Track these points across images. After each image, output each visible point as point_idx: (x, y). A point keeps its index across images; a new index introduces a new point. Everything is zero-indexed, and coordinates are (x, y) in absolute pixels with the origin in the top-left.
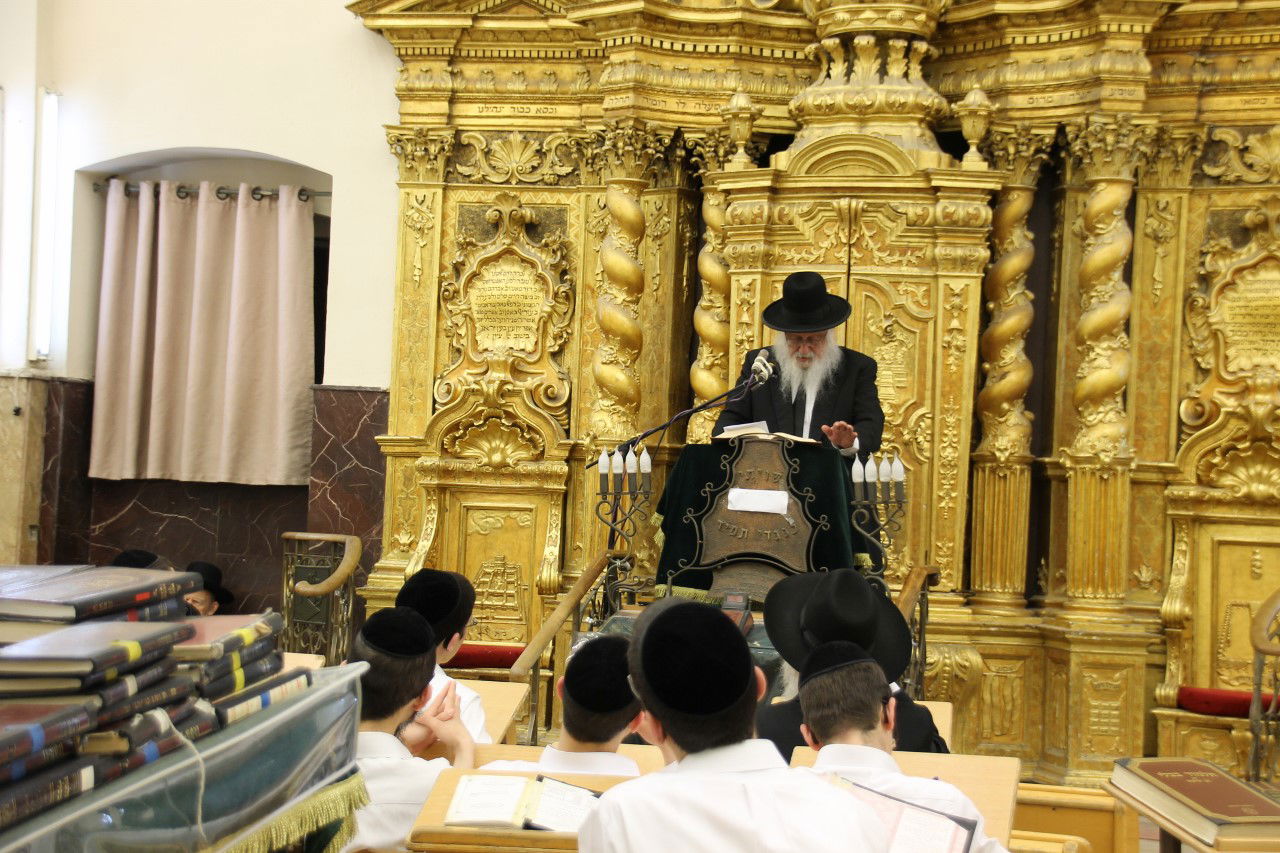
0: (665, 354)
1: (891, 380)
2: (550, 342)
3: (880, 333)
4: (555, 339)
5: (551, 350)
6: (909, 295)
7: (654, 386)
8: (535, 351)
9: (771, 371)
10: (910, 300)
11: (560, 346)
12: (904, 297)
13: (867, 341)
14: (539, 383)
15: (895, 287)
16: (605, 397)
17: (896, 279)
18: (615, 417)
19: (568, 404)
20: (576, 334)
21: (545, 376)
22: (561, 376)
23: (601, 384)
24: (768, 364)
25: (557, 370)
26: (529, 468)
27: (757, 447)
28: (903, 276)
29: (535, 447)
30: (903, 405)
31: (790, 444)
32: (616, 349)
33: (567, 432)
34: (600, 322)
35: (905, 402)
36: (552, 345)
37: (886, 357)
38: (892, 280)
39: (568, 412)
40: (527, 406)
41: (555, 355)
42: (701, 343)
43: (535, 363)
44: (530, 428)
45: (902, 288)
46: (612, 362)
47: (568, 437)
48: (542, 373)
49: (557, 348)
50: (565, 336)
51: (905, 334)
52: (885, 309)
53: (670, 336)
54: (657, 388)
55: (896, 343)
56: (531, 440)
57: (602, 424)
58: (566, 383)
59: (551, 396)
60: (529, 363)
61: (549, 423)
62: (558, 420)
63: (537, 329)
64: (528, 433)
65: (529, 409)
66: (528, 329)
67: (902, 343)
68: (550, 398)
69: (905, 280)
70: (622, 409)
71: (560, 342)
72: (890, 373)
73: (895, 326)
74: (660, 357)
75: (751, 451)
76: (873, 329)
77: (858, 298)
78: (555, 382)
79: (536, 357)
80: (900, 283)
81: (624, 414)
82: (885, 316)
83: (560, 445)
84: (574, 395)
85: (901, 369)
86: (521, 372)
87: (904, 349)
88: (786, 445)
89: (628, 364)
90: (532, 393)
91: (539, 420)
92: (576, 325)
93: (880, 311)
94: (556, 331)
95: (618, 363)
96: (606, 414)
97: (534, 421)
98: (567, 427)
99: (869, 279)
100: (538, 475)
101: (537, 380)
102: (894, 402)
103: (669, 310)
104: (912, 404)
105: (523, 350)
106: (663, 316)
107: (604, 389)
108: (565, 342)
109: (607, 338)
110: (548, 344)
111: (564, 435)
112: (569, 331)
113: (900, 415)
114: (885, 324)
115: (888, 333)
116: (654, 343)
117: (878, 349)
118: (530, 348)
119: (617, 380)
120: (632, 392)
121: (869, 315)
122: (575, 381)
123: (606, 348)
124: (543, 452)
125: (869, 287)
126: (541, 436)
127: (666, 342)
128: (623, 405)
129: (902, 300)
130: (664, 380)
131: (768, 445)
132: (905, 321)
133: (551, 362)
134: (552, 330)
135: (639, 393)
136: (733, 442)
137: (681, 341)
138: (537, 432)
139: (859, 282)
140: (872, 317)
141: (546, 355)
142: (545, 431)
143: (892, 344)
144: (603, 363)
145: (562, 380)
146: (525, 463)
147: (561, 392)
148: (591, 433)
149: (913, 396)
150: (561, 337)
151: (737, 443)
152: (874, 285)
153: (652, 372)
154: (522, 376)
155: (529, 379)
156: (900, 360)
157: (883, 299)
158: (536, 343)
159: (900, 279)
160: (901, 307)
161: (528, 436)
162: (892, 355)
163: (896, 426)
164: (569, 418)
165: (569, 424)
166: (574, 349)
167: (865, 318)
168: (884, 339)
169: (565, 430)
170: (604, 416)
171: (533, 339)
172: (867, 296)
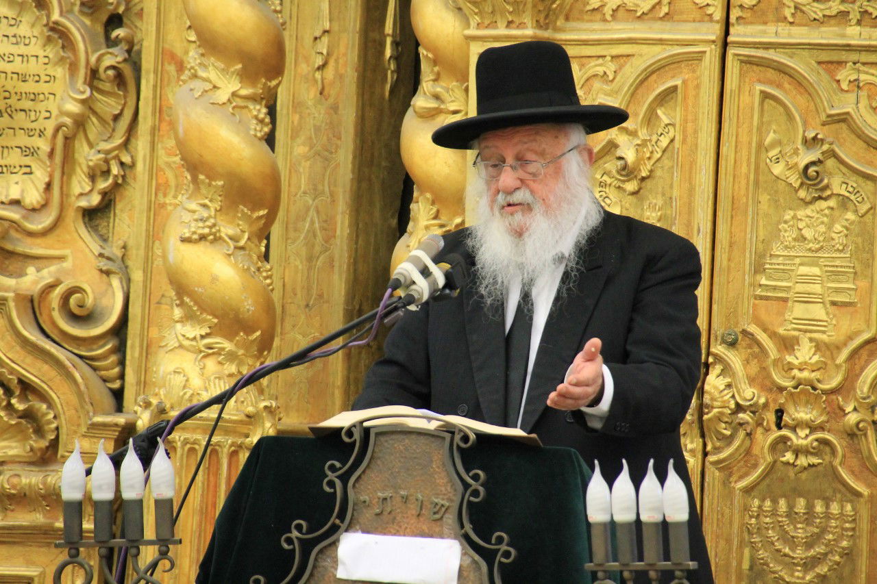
0: (339, 218)
1: (817, 288)
2: (80, 183)
3: (795, 180)
4: (93, 178)
5: (83, 203)
6: (863, 94)
7: (314, 292)
8: (45, 206)
9: (441, 281)
10: (864, 102)
11: (104, 194)
12: (851, 97)
13: (764, 198)
14: (49, 280)
15: (832, 74)
16: (189, 317)
17: (835, 56)
18: (211, 364)
19: (120, 330)
20: (140, 166)
21: (67, 265)
22: (105, 265)
23: (181, 288)
24: (432, 267)
25: (97, 250)
26: (24, 481)
27: (399, 444)
28: (848, 48)
29: (39, 432)
30: (845, 344)
31: (465, 438)
32: (214, 206)
33: (118, 395)
34: (181, 145)
35: (851, 338)
36: (83, 191)
37: (808, 233)
38: (825, 56)
39: (121, 349)
40: (18, 334)
41: (91, 216)
42: (415, 194)
43: (45, 233)
44: (26, 387)
45: (846, 75)
46: (203, 238)
47: (119, 408)
48: (61, 258)
49: (95, 200)
50: (115, 170)
51: (853, 181)
52: (805, 123)
53: (350, 176)
54: (321, 296)
55: (832, 203)
56: (29, 415)
57: (179, 380)
58: (116, 282)
59: (76, 311)
60: (31, 234)
61: (69, 376)
62: (95, 369)
63: (51, 154)
64: (23, 397)
65: (25, 342)
66: (30, 152)
67: (844, 202)
68: (75, 318)
69: (854, 56)
70: (228, 346)
71: (103, 185)
72: (816, 271)
73: (830, 163)
74: (328, 225)
75: (388, 456)
76: (778, 169)
77: (745, 98)
78: (89, 281)
79: (45, 221)
80: (841, 63)
81: (231, 357)
82: (805, 141)
83: (94, 426)
84: (135, 311)
85: (842, 261)
86: (11, 254)
87: (850, 216)
88: (457, 438)
89: (242, 243)
90: (33, 305)
91: (46, 367)
92: (141, 145)
93: (795, 129)
94: (95, 158)
95: (217, 239)
96: (190, 357)
97: (34, 371)
98: (116, 385)
99: (771, 54)
100: (44, 497)
101: (47, 274)
102: (824, 337)
103: (349, 116)
104: (867, 342)
105: (16, 203)
106: (334, 129)
107: (187, 299)
108: (116, 186)
109: (195, 180)
110: (76, 189)
111: (109, 401)
112: (126, 159)
113: (838, 367)
114: (805, 158)
115: (812, 177)
116: (316, 192)
117: (788, 215)
118: (33, 197)
119: (215, 279)
120: (249, 306)
121: (770, 138)
122: (137, 276)
123: (193, 206)
124: (55, 444)
125: (771, 74)
126: (51, 405)
127: (340, 190)
128: (230, 336)
129: (846, 104)
130: (336, 277)
131: (422, 439)
132: (850, 152)
133: (83, 231)
134: (87, 155)
135: (269, 307)
136: (350, 433)
137: (377, 187)
138: (43, 397)
139: (748, 62)
140: (778, 143)
141: (71, 216)
142: (60, 394)
143: (823, 204)
144: (184, 240)
145: (108, 273)
146: (17, 469)
147: (105, 302)
148: (154, 401)
149: (868, 322)
150: (107, 173)
151: (357, 435)
152: (781, 69)
153: (310, 259)
154: (13, 265)
155: (31, 270)
156: (839, 240)
157: (802, 100)
158: (49, 186)
159: (843, 56)
160: (843, 119)
161: (20, 407)
162: (822, 229)
163: (825, 392)
164: (122, 363)
165: (122, 376)
166: (136, 202)
167: (760, 145)
168: (802, 194)
169: (111, 390)
170: (187, 362)
171: (41, 176)
172: (765, 96)
